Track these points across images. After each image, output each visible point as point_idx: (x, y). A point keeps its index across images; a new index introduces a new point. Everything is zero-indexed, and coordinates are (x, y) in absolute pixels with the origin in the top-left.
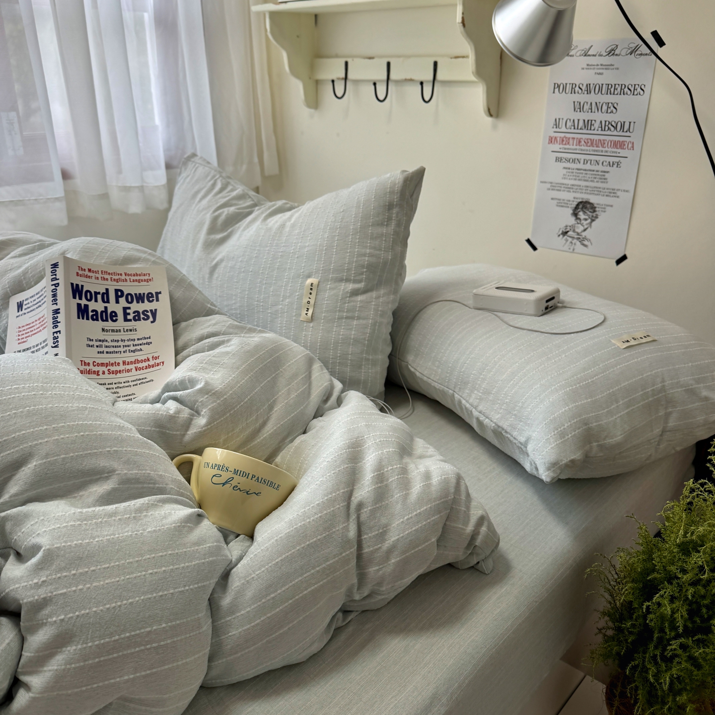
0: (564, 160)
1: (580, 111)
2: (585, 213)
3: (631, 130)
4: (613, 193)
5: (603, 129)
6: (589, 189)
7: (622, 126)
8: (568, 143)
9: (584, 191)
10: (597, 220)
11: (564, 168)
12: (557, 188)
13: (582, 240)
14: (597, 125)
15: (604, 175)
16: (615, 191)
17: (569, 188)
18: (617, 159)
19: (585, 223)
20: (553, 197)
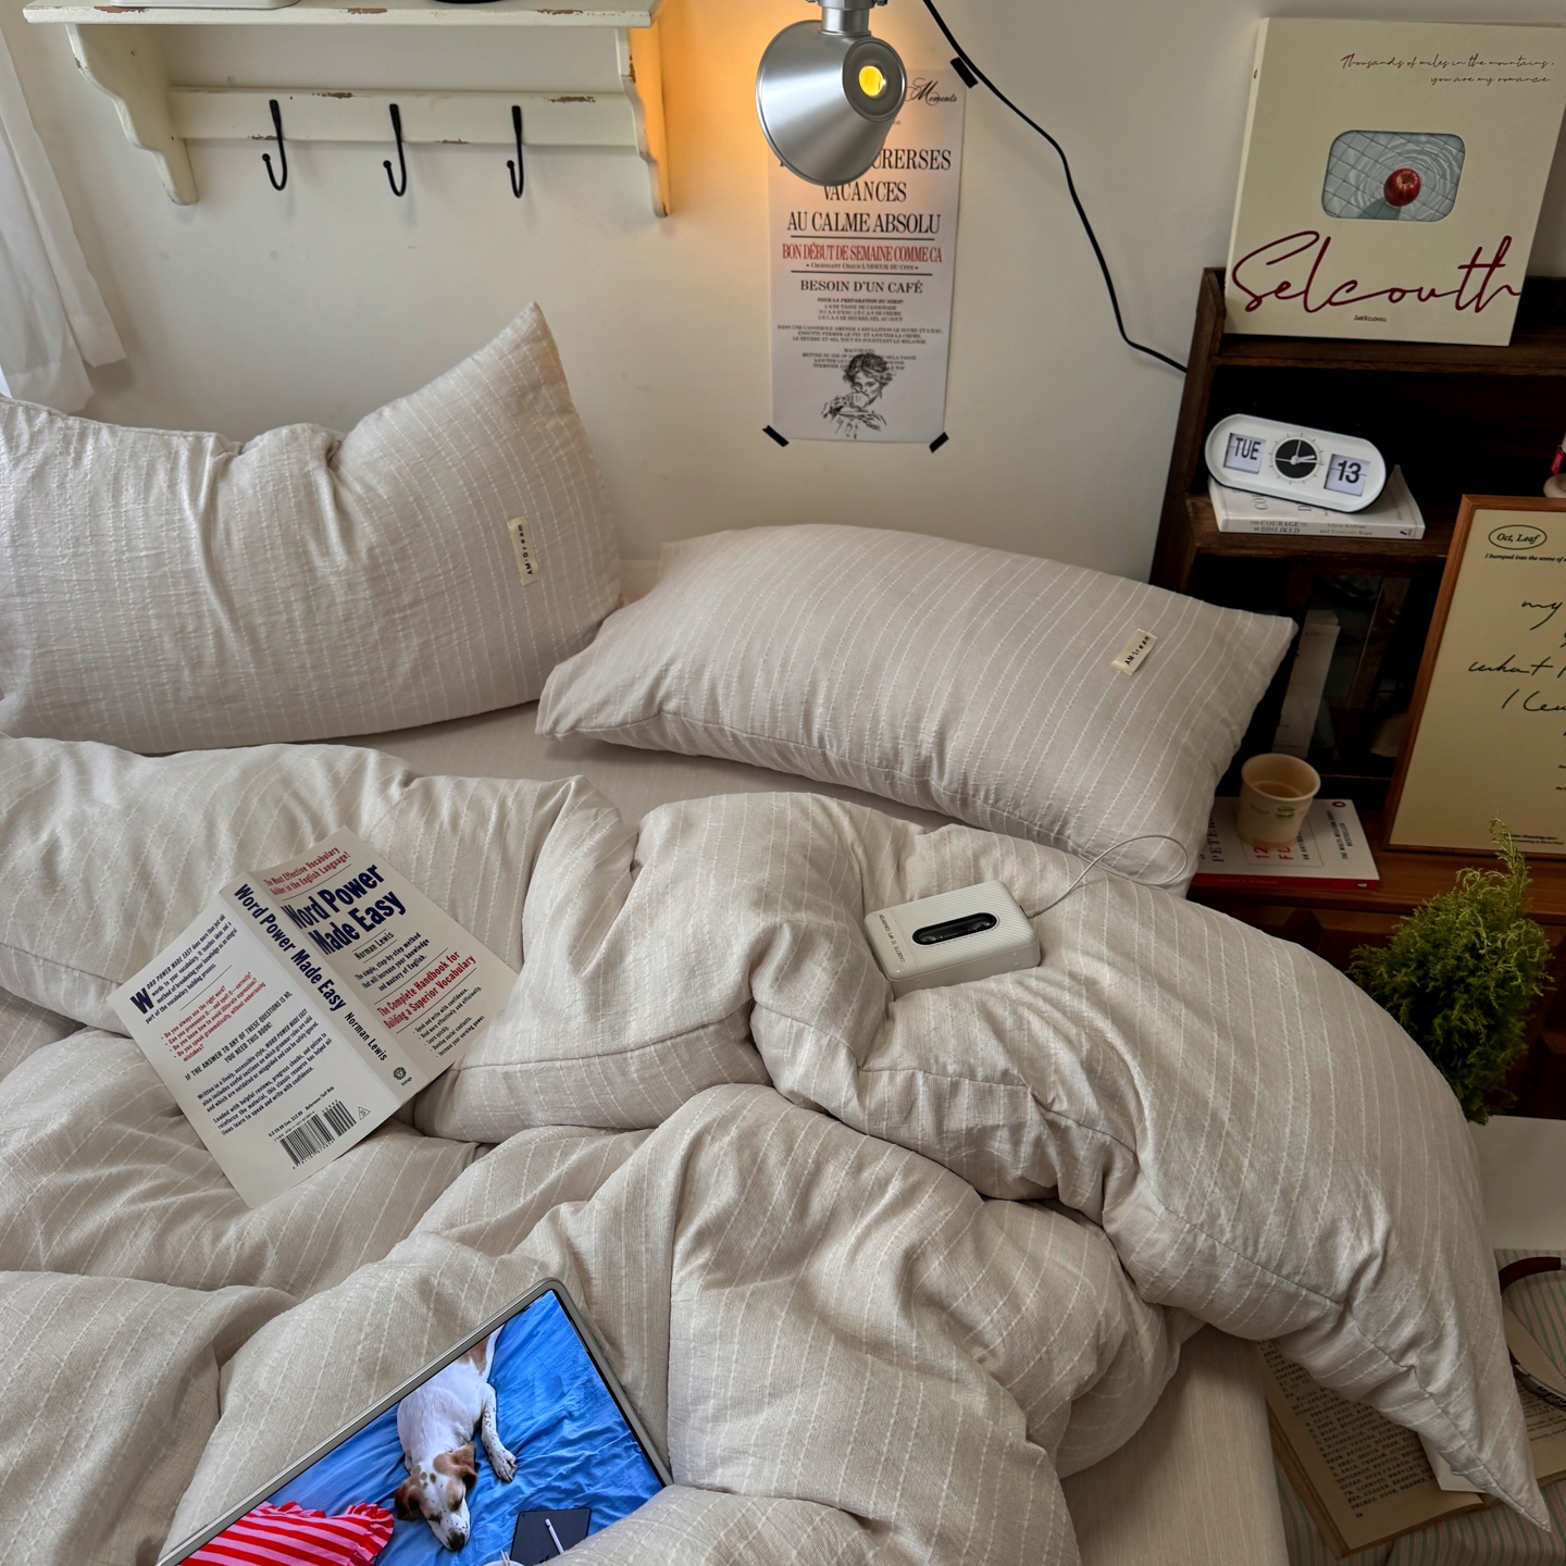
0: (817, 285)
1: (838, 199)
2: (867, 373)
3: (934, 229)
4: (914, 336)
5: (885, 229)
6: (871, 333)
7: (919, 222)
8: (822, 255)
9: (862, 338)
10: (891, 383)
11: (820, 299)
12: (811, 336)
13: (868, 419)
14: (872, 222)
15: (894, 308)
16: (918, 333)
17: (834, 335)
18: (914, 279)
19: (869, 390)
20: (805, 352)
